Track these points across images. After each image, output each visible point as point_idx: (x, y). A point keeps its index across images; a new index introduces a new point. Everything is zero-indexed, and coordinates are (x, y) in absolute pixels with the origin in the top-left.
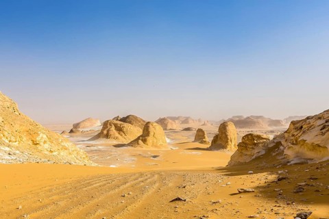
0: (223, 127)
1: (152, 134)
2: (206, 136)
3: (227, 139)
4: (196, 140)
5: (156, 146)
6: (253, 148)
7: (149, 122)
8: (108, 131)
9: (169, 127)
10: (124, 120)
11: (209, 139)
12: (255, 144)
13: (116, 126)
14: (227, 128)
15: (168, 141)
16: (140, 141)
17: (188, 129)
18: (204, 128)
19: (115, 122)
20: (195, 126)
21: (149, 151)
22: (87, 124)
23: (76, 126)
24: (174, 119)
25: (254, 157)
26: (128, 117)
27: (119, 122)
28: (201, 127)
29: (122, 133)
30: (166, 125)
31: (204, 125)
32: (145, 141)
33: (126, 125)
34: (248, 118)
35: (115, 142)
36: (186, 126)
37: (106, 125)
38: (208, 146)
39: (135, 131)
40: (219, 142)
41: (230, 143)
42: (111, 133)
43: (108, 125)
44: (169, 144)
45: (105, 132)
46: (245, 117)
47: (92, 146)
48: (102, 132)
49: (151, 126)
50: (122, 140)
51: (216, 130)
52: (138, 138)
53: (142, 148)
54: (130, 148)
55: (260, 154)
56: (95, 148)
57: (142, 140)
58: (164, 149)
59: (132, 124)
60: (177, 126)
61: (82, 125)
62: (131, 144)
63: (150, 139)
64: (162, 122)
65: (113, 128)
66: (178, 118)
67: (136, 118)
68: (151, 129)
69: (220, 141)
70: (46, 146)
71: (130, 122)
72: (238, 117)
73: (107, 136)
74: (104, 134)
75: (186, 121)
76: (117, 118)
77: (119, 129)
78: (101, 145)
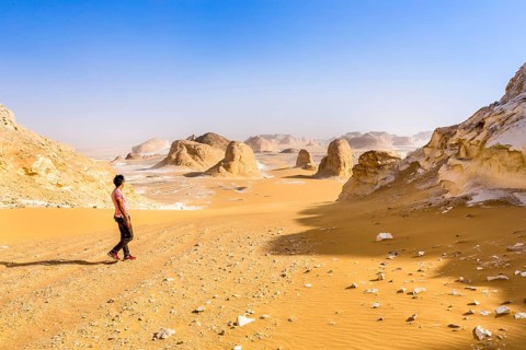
0: (334, 147)
1: (237, 157)
2: (311, 159)
3: (340, 162)
4: (298, 165)
5: (243, 175)
6: (376, 173)
7: (233, 142)
8: (178, 155)
9: (263, 148)
10: (201, 140)
11: (315, 163)
12: (379, 167)
13: (188, 147)
14: (340, 148)
15: (261, 166)
16: (221, 168)
17: (288, 151)
18: (309, 150)
19: (189, 142)
20: (297, 146)
21: (234, 181)
22: (152, 146)
23: (137, 149)
24: (269, 137)
25: (378, 187)
26: (206, 135)
27: (193, 143)
28: (305, 148)
29: (196, 157)
30: (259, 147)
31: (310, 144)
32: (227, 167)
33: (202, 146)
34: (367, 134)
35: (188, 170)
36: (286, 147)
37: (175, 146)
38: (314, 172)
39: (215, 154)
40: (328, 167)
41: (343, 167)
42: (182, 157)
43: (178, 148)
44: (262, 170)
45: (174, 157)
46: (363, 133)
47: (156, 176)
48: (169, 157)
49: (236, 147)
50: (197, 167)
51: (325, 152)
52: (219, 164)
53: (224, 177)
54: (207, 177)
55: (387, 182)
56: (159, 179)
57: (224, 167)
58: (254, 178)
59: (211, 145)
60: (273, 147)
61: (144, 148)
62: (210, 172)
63: (235, 165)
64: (253, 142)
65: (185, 151)
66: (275, 137)
67: (217, 137)
68: (236, 151)
69: (330, 166)
70: (52, 177)
71: (208, 143)
72: (353, 133)
73: (177, 162)
74: (173, 159)
75: (286, 139)
76: (191, 138)
77: (193, 152)
78: (168, 174)
